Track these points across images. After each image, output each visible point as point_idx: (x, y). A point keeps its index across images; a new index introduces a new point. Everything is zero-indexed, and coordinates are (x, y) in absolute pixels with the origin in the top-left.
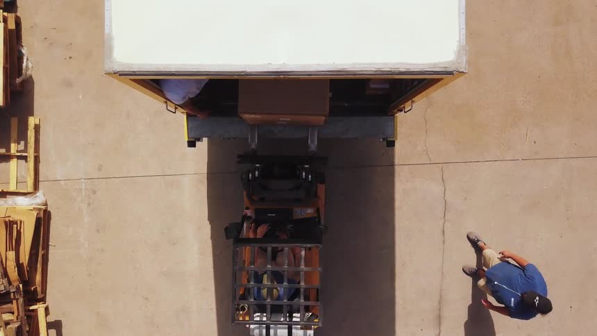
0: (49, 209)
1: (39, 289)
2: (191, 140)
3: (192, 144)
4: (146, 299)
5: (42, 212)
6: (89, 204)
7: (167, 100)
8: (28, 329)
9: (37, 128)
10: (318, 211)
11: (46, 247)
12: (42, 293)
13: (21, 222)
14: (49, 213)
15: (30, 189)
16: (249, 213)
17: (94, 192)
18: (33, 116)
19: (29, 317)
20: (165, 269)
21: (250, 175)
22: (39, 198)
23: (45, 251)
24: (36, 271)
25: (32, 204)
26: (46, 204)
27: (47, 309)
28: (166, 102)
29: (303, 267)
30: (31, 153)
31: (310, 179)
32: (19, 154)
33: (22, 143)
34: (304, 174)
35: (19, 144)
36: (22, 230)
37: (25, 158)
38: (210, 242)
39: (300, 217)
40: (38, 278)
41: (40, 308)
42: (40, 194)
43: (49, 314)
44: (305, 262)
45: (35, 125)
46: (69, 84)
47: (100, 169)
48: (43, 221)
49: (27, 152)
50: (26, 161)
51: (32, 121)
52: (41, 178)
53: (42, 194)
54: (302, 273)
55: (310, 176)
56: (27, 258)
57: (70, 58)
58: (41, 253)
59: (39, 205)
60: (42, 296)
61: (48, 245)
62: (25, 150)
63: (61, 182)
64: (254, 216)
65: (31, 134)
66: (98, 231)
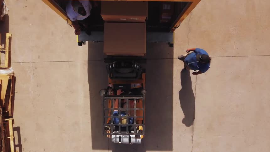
0: (15, 76)
1: (10, 112)
2: (79, 42)
3: (80, 44)
4: (59, 118)
5: (12, 77)
6: (34, 74)
7: (68, 19)
8: (4, 130)
9: (10, 39)
10: (142, 85)
11: (13, 93)
12: (11, 114)
13: (2, 80)
14: (15, 77)
15: (6, 66)
16: (111, 86)
17: (36, 68)
18: (8, 32)
19: (4, 124)
20: (68, 104)
21: (111, 66)
22: (11, 71)
23: (13, 95)
24: (8, 103)
25: (7, 73)
26: (14, 73)
27: (13, 121)
28: (67, 20)
29: (135, 108)
30: (7, 50)
31: (138, 68)
32: (2, 50)
33: (3, 45)
34: (135, 65)
35: (2, 45)
36: (2, 84)
37: (4, 52)
38: (89, 92)
39: (134, 87)
40: (9, 107)
41: (10, 120)
42: (11, 68)
43: (14, 123)
44: (136, 106)
45: (9, 37)
46: (25, 19)
47: (39, 57)
48: (12, 81)
49: (5, 49)
50: (5, 54)
51: (8, 35)
52: (12, 61)
53: (12, 69)
54: (135, 111)
55: (138, 66)
56: (4, 97)
57: (26, 7)
58: (11, 95)
59: (11, 74)
60: (11, 115)
61: (14, 92)
62: (5, 48)
63: (21, 63)
64: (113, 88)
65: (7, 41)
66: (38, 86)
